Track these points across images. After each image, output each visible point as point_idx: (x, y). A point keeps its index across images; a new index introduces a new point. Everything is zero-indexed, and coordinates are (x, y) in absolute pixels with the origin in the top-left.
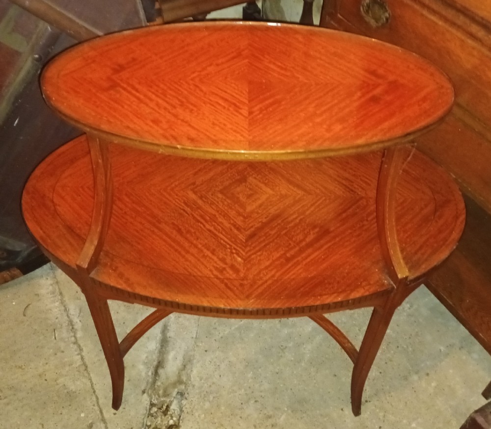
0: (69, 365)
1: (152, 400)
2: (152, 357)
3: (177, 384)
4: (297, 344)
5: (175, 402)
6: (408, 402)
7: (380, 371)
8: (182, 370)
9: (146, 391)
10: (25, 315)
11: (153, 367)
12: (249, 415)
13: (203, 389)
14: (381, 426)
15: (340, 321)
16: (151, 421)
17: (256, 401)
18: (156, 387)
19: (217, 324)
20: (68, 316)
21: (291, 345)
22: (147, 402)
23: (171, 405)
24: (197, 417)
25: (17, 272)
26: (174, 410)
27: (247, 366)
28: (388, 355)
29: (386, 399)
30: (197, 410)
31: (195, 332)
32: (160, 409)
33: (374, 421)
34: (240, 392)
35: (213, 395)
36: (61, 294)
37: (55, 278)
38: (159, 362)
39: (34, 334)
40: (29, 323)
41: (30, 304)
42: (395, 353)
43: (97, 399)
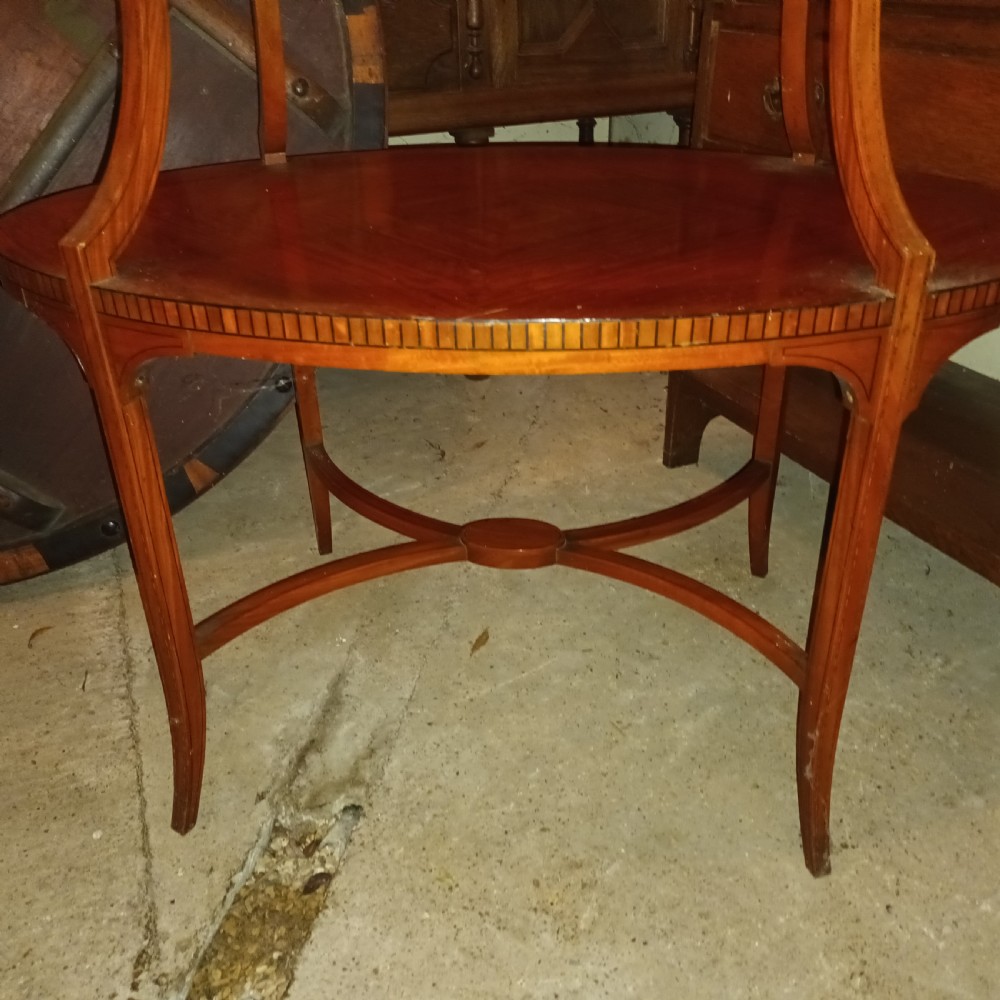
0: (99, 737)
1: (280, 818)
2: (298, 730)
3: (348, 786)
4: (658, 719)
5: (337, 827)
6: (964, 855)
7: (879, 783)
8: (364, 759)
9: (268, 796)
10: (29, 645)
11: (296, 749)
12: (522, 857)
13: (410, 798)
14: (892, 903)
15: (766, 683)
16: (267, 865)
17: (543, 830)
18: (294, 788)
19: (464, 675)
20: (125, 651)
21: (641, 721)
22: (264, 818)
23: (325, 835)
24: (385, 854)
25: (35, 558)
26: (331, 845)
27: (527, 757)
28: (896, 753)
29: (899, 845)
30: (386, 840)
31: (412, 688)
32: (298, 844)
33: (870, 892)
34: (505, 809)
35: (434, 811)
36: (123, 614)
37: (119, 588)
38: (313, 741)
39: (38, 678)
40: (34, 659)
41: (48, 628)
42: (913, 749)
43: (144, 803)
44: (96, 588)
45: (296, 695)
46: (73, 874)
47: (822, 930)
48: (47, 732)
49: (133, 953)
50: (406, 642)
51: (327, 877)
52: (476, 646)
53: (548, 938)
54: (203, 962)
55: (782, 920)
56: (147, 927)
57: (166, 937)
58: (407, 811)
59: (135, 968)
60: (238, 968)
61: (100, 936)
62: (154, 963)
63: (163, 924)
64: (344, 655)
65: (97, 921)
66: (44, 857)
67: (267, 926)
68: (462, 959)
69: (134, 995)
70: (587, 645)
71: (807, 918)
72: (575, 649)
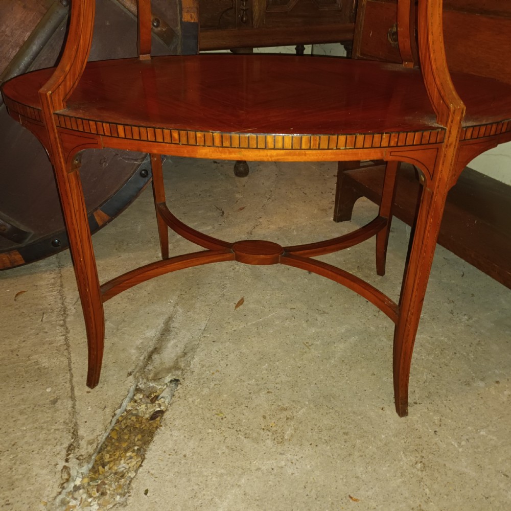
0: (49, 344)
1: (139, 384)
2: (148, 343)
3: (173, 370)
4: (326, 342)
5: (167, 390)
6: (473, 409)
7: (434, 374)
8: (181, 357)
9: (133, 374)
10: (15, 300)
11: (147, 352)
12: (258, 405)
13: (203, 376)
14: (437, 430)
16: (132, 407)
17: (268, 392)
18: (146, 370)
19: (231, 319)
20: (63, 304)
21: (318, 343)
22: (131, 384)
23: (161, 393)
24: (190, 402)
25: (18, 257)
26: (164, 398)
27: (261, 358)
28: (443, 360)
29: (442, 403)
30: (191, 395)
31: (205, 325)
32: (148, 397)
33: (427, 424)
34: (250, 382)
35: (215, 383)
36: (62, 286)
37: (59, 273)
38: (156, 348)
39: (20, 316)
40: (17, 307)
41: (24, 292)
42: (451, 359)
43: (72, 376)
44: (48, 273)
45: (148, 326)
46: (36, 408)
47: (403, 441)
48: (24, 341)
49: (66, 445)
50: (203, 303)
51: (162, 412)
52: (237, 306)
53: (269, 442)
54: (100, 450)
55: (383, 436)
56: (73, 433)
57: (83, 438)
58: (202, 382)
59: (67, 452)
60: (118, 454)
61: (50, 437)
62: (77, 450)
63: (81, 432)
64: (172, 308)
65: (48, 430)
66: (23, 399)
67: (132, 434)
68: (227, 451)
69: (67, 464)
70: (293, 306)
71: (396, 436)
72: (286, 308)
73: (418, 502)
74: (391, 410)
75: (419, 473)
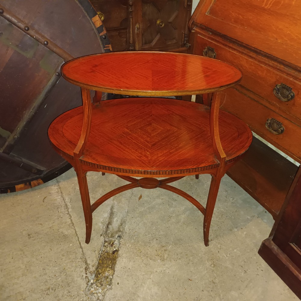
0: (65, 223)
1: (106, 239)
2: (106, 220)
3: (118, 232)
4: (177, 215)
5: (117, 240)
6: (232, 241)
7: (218, 227)
8: (120, 226)
9: (103, 235)
10: (43, 202)
11: (106, 224)
12: (154, 246)
13: (131, 234)
14: (219, 251)
16: (105, 249)
17: (157, 240)
18: (107, 233)
19: (138, 206)
20: (65, 203)
21: (174, 215)
22: (103, 240)
23: (115, 242)
24: (128, 246)
25: (41, 181)
26: (116, 244)
27: (152, 224)
28: (222, 220)
29: (221, 239)
30: (127, 243)
31: (127, 209)
32: (110, 244)
33: (216, 249)
34: (149, 236)
35: (136, 237)
36: (61, 193)
37: (59, 186)
38: (109, 222)
39: (48, 210)
40: (45, 205)
41: (46, 197)
42: (226, 219)
43: (78, 238)
44: (54, 186)
45: (104, 212)
46: (68, 253)
47: (207, 256)
48: (54, 223)
49: (84, 267)
50: (125, 198)
51: (116, 251)
52: (139, 199)
53: (159, 261)
54: (97, 268)
55: (200, 255)
56: (85, 263)
57: (90, 264)
58: (130, 237)
59: (85, 270)
60: (104, 269)
61: (77, 265)
62: (89, 269)
63: (88, 262)
64: (112, 202)
65: (76, 262)
66: (61, 250)
67: (107, 261)
68: (144, 265)
69: (86, 275)
70: (163, 198)
71: (204, 254)
72: (160, 199)
73: (212, 279)
74: (202, 244)
75: (213, 268)
